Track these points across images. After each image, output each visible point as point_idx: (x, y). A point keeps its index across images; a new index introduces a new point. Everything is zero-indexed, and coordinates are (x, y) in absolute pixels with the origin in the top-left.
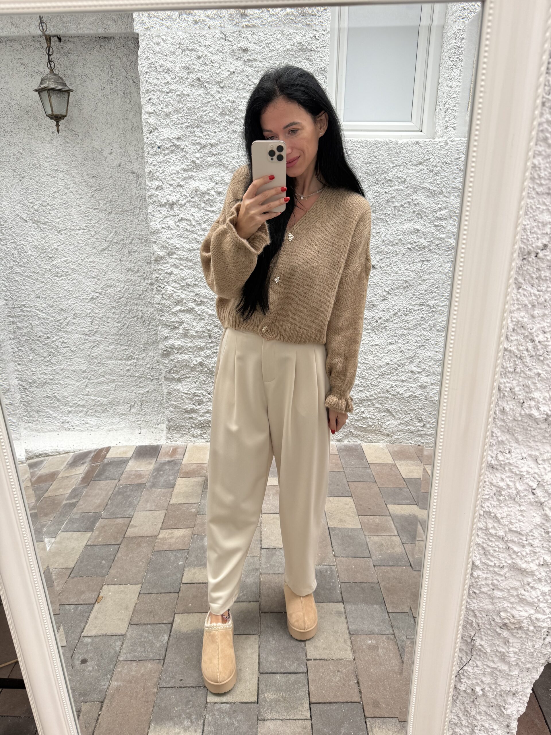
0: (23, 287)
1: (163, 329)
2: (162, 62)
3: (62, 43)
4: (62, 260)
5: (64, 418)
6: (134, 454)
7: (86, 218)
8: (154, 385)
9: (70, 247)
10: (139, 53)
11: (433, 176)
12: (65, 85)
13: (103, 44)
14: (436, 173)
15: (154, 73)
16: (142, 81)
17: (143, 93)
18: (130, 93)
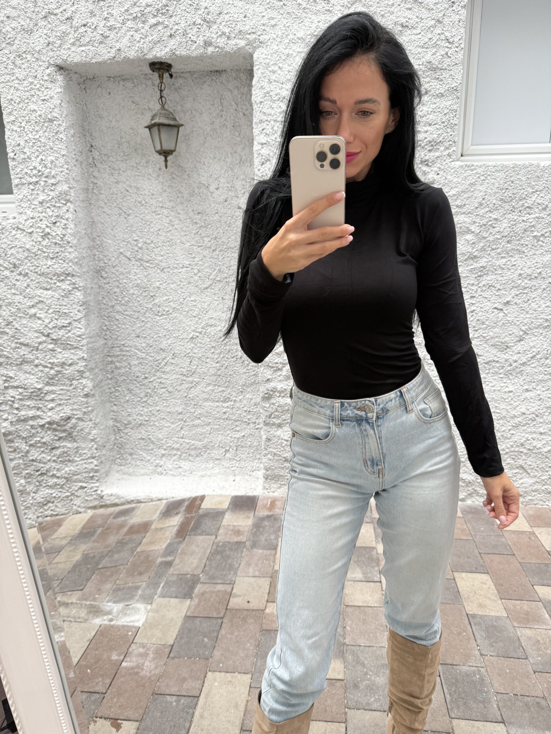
0: (123, 326)
1: (265, 371)
2: (278, 91)
3: (173, 79)
4: (164, 298)
5: (158, 461)
6: (231, 506)
7: (190, 255)
8: (250, 429)
9: (172, 286)
10: (254, 83)
12: (175, 119)
13: (214, 78)
15: (269, 102)
16: (256, 112)
17: (256, 123)
18: (239, 126)
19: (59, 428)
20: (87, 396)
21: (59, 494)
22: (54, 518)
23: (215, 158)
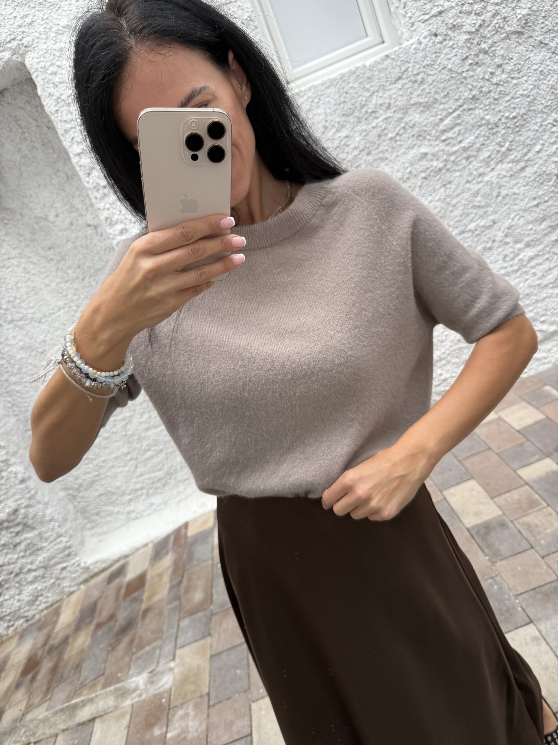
0: (28, 395)
5: (128, 509)
7: (61, 295)
9: (57, 333)
10: (39, 91)
11: (419, 86)
14: (421, 82)
16: (56, 123)
17: (62, 135)
18: (49, 142)
19: (11, 524)
20: (23, 481)
21: (44, 585)
22: (50, 610)
23: (39, 186)
